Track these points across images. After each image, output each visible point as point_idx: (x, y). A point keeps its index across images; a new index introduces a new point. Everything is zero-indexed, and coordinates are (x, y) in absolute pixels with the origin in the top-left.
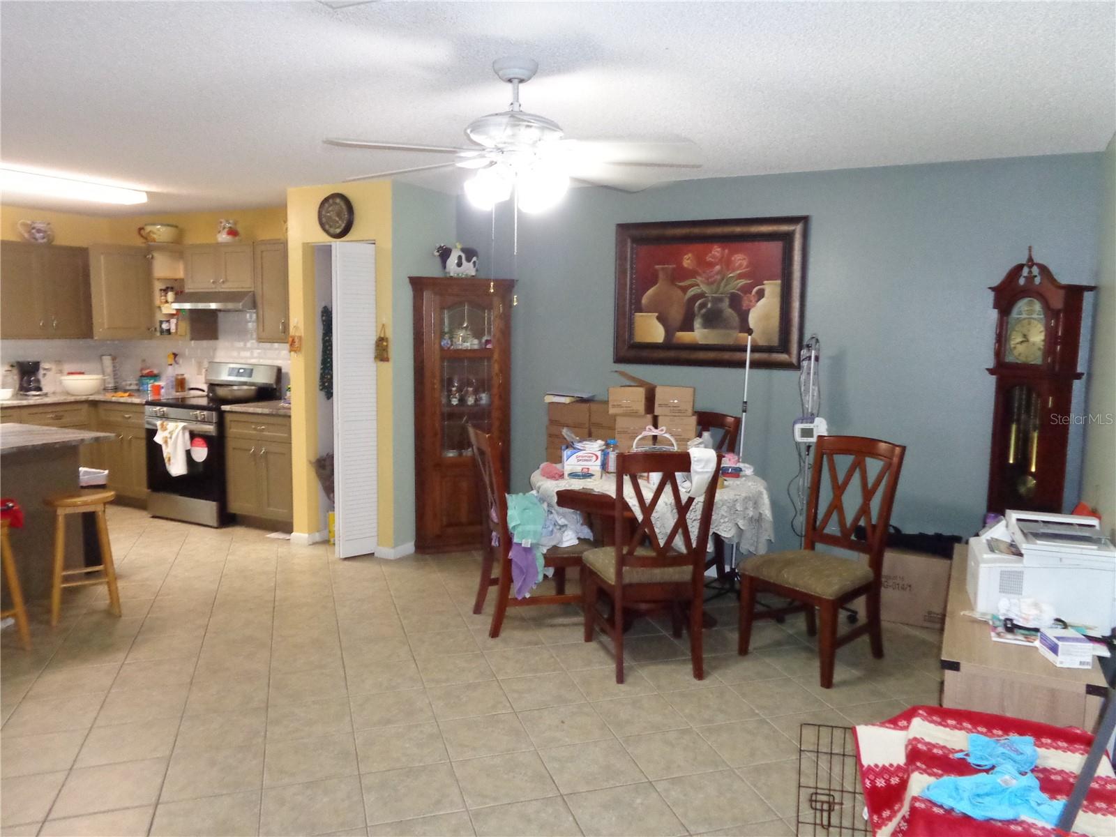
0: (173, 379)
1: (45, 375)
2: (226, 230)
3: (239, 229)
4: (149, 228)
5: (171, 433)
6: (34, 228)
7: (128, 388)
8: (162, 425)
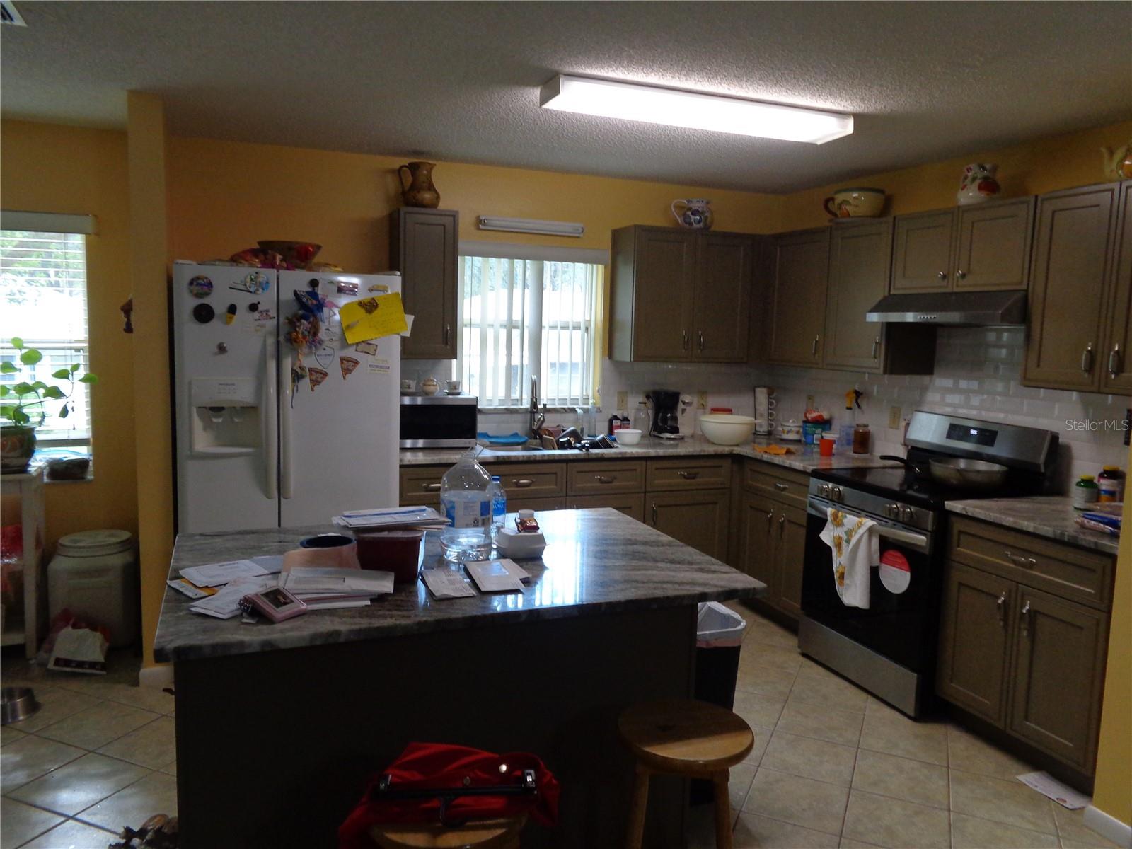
0: (852, 431)
1: (683, 411)
2: (977, 182)
3: (999, 177)
4: (840, 198)
5: (849, 533)
6: (690, 209)
7: (785, 436)
8: (835, 516)
